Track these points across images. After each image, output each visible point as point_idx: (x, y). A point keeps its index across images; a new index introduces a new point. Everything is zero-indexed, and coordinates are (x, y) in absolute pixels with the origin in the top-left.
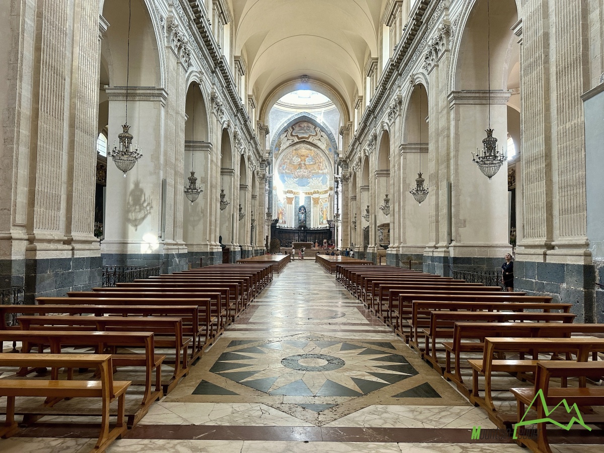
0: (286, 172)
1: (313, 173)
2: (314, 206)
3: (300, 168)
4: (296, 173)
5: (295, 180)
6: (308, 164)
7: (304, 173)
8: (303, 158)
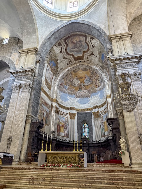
0: (68, 92)
1: (91, 92)
2: (95, 120)
3: (81, 89)
4: (78, 94)
5: (77, 99)
6: (87, 85)
7: (84, 94)
8: (82, 80)
